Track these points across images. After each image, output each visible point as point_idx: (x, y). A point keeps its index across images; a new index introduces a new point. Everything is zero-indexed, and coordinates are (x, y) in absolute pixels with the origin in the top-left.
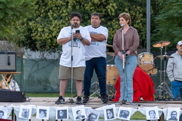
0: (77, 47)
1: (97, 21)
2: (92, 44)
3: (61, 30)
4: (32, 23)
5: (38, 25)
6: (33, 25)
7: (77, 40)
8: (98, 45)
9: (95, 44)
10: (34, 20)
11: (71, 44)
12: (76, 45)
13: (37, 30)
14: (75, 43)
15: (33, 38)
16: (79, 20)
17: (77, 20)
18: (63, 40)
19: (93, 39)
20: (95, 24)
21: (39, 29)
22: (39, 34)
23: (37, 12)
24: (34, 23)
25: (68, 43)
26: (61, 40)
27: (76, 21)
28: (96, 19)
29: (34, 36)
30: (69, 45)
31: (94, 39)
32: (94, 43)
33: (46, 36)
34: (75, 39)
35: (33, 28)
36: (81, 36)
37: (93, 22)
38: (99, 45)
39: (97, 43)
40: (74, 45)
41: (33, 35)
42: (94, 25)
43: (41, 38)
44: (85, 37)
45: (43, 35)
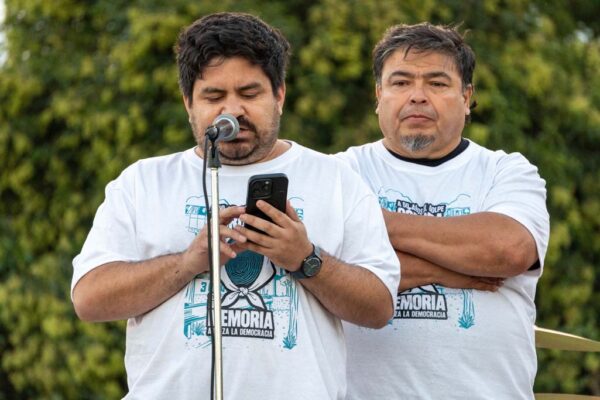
0: (268, 333)
1: (439, 99)
2: (406, 314)
3: (111, 189)
4: (10, 293)
5: (43, 302)
6: (16, 301)
7: (264, 275)
8: (466, 323)
9: (443, 314)
10: (19, 272)
11: (210, 308)
12: (255, 319)
13: (36, 329)
14: (243, 303)
15: (18, 381)
16: (266, 84)
17: (243, 92)
18: (126, 278)
19: (416, 265)
20: (429, 132)
21: (51, 326)
22: (48, 354)
23: (38, 229)
24: (23, 291)
25: (181, 299)
26: (109, 283)
27: (232, 97)
28: (434, 81)
29: (22, 369)
30: (188, 322)
31: (427, 269)
32: (426, 302)
33: (91, 364)
34: (243, 266)
35: (15, 320)
36: (300, 237)
37: (409, 109)
38: (478, 317)
39: (455, 301)
40: (235, 318)
41: (16, 359)
42: (419, 140)
43: (63, 377)
44: (343, 246)
45: (73, 359)
